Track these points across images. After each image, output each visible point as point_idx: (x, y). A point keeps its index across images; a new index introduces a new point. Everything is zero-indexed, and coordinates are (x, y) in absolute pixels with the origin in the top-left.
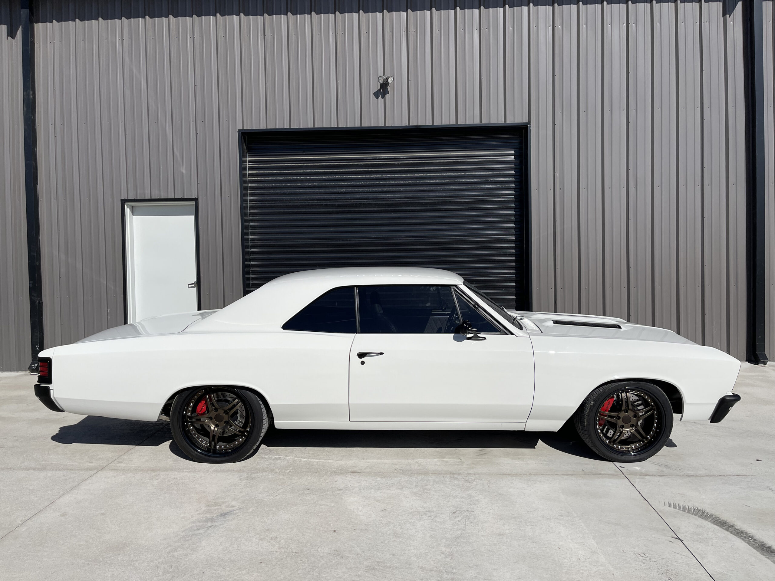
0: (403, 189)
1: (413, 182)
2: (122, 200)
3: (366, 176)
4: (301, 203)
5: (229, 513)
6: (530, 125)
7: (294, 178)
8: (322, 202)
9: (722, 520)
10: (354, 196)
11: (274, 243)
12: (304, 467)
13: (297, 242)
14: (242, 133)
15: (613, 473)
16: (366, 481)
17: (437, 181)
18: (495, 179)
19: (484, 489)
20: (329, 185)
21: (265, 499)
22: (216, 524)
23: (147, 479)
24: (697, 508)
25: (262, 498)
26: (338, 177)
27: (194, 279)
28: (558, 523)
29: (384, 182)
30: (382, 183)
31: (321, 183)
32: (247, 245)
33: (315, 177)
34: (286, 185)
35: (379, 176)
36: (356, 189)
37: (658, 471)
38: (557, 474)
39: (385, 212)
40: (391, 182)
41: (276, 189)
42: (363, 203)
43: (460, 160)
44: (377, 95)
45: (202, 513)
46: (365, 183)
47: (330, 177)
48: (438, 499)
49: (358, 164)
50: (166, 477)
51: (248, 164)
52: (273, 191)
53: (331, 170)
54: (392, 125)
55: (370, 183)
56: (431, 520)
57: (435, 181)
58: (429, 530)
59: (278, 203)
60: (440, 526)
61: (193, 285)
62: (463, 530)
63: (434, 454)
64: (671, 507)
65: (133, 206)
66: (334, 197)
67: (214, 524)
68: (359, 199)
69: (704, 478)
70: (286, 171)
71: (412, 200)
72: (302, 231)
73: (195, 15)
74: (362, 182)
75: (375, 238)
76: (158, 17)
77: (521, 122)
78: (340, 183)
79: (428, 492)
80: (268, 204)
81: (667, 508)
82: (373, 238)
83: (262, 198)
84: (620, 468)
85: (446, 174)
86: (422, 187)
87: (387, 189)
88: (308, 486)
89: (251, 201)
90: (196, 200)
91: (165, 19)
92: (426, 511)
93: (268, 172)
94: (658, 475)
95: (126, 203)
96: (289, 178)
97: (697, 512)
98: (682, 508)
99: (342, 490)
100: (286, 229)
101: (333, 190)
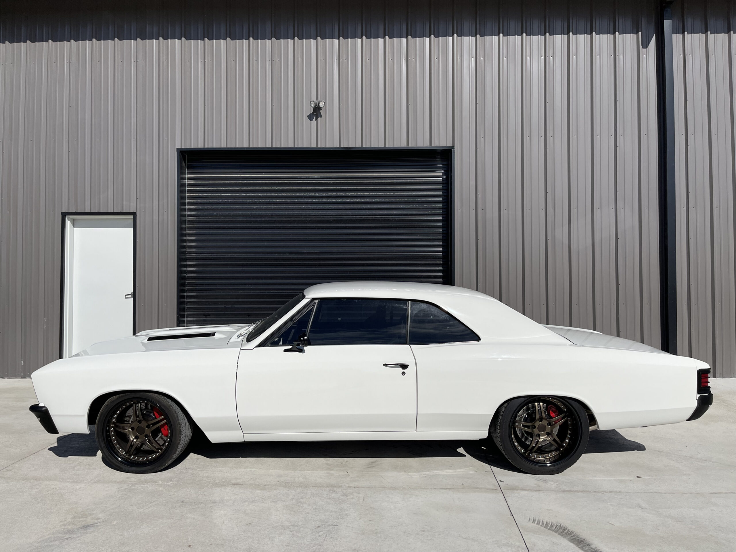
0: (335, 206)
1: (345, 200)
2: (62, 213)
3: (300, 194)
4: (237, 218)
5: (92, 525)
6: (454, 149)
7: (231, 194)
8: (257, 218)
9: (581, 538)
10: (288, 213)
11: (209, 257)
12: (188, 479)
13: (232, 255)
14: (181, 151)
15: (491, 487)
16: (244, 493)
17: (368, 200)
18: (422, 199)
19: (358, 502)
20: (263, 201)
21: (134, 512)
22: (74, 536)
23: (27, 487)
24: (559, 525)
25: (131, 511)
26: (273, 194)
27: (131, 291)
28: (417, 538)
29: (317, 200)
30: (314, 200)
31: (256, 200)
32: (182, 258)
33: (251, 194)
34: (222, 201)
35: (312, 194)
36: (290, 206)
37: (535, 485)
38: (436, 488)
39: (317, 228)
40: (324, 200)
41: (213, 205)
42: (296, 219)
43: (389, 181)
44: (310, 117)
45: (65, 525)
46: (299, 200)
47: (265, 194)
48: (308, 513)
49: (293, 183)
50: (46, 487)
51: (187, 181)
52: (210, 207)
53: (266, 188)
54: (324, 147)
55: (304, 200)
56: (292, 535)
57: (365, 200)
58: (286, 545)
59: (215, 218)
60: (298, 542)
61: (130, 296)
62: (320, 545)
63: (324, 467)
64: (534, 523)
65: (74, 219)
66: (268, 214)
67: (73, 536)
68: (293, 216)
69: (578, 494)
70: (223, 188)
71: (344, 218)
72: (237, 245)
73: (139, 39)
74: (296, 199)
75: (308, 253)
76: (105, 39)
77: (445, 146)
78: (275, 200)
79: (301, 505)
80: (205, 219)
81: (531, 524)
82: (305, 253)
83: (200, 213)
84: (500, 483)
85: (376, 194)
86: (353, 205)
87: (319, 206)
88: (183, 499)
89: (189, 216)
90: (134, 214)
91: (111, 42)
92: (291, 526)
93: (206, 188)
94: (534, 490)
95: (67, 216)
96: (226, 194)
97: (559, 528)
98: (545, 524)
99: (216, 502)
100: (222, 243)
101: (267, 207)
